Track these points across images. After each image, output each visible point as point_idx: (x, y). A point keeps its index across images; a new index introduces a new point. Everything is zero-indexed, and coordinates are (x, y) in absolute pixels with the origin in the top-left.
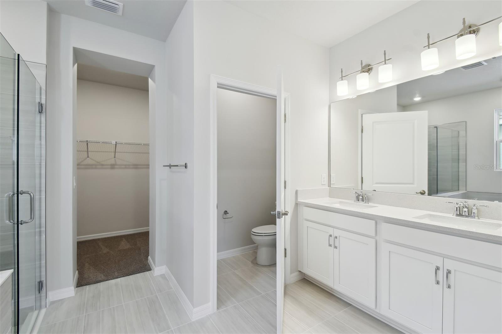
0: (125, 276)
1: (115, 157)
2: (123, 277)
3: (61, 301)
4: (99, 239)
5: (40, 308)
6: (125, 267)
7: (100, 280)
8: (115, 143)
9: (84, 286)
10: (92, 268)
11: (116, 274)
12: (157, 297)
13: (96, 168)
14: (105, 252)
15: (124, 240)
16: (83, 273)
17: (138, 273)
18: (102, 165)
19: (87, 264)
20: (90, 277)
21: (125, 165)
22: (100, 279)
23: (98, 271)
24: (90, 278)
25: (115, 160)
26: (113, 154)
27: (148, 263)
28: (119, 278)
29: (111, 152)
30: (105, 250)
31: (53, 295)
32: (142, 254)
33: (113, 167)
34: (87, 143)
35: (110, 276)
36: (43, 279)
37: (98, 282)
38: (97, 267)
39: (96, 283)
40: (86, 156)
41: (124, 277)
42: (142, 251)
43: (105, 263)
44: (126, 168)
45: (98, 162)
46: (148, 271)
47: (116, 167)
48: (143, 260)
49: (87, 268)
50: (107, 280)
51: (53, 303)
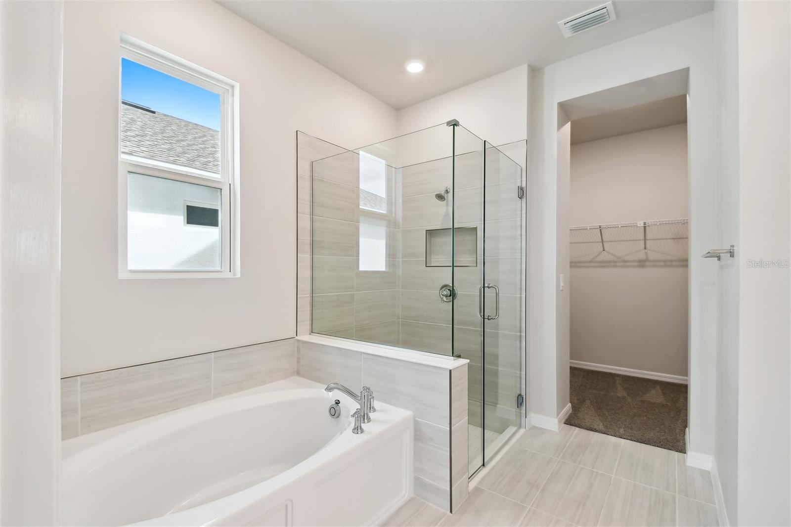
0: (635, 441)
1: (645, 249)
2: (630, 440)
3: (543, 430)
4: (619, 376)
5: (520, 427)
6: (640, 428)
7: (595, 429)
8: (642, 225)
9: (573, 427)
10: (592, 409)
11: (622, 431)
12: (674, 499)
13: (615, 266)
14: (619, 395)
15: (658, 387)
16: (579, 411)
17: (658, 446)
18: (625, 261)
19: (588, 402)
20: (584, 419)
21: (665, 261)
22: (596, 427)
23: (598, 415)
24: (584, 421)
25: (646, 253)
26: (642, 243)
27: (684, 440)
28: (624, 438)
29: (639, 240)
30: (621, 393)
31: (535, 419)
32: (680, 421)
33: (642, 264)
34: (600, 230)
35: (610, 430)
36: (523, 394)
37: (592, 430)
38: (599, 411)
39: (588, 430)
40: (602, 250)
41: (632, 441)
42: (681, 415)
43: (613, 409)
44: (665, 266)
45: (618, 258)
46: (677, 451)
47: (647, 264)
48: (677, 430)
49: (586, 406)
50: (604, 433)
51: (534, 428)
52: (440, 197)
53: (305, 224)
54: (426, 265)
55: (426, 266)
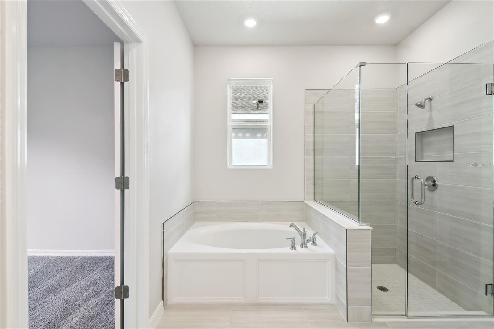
52: (421, 106)
53: (310, 139)
54: (416, 160)
55: (416, 162)
